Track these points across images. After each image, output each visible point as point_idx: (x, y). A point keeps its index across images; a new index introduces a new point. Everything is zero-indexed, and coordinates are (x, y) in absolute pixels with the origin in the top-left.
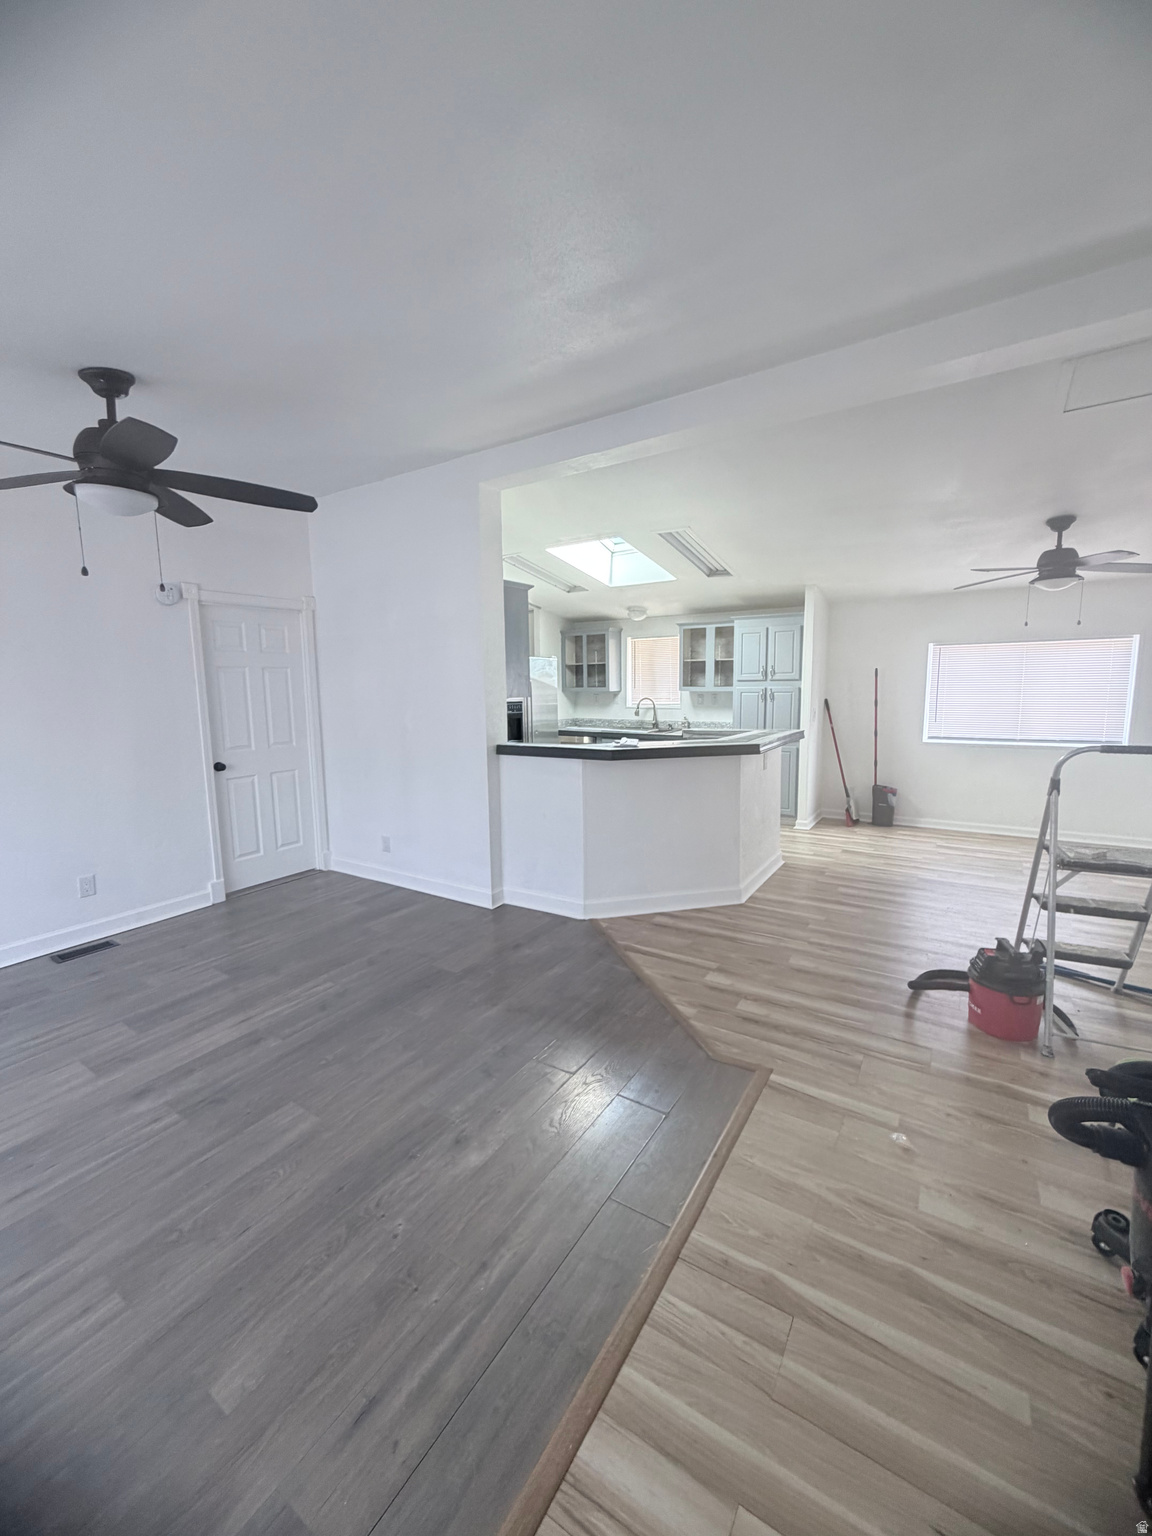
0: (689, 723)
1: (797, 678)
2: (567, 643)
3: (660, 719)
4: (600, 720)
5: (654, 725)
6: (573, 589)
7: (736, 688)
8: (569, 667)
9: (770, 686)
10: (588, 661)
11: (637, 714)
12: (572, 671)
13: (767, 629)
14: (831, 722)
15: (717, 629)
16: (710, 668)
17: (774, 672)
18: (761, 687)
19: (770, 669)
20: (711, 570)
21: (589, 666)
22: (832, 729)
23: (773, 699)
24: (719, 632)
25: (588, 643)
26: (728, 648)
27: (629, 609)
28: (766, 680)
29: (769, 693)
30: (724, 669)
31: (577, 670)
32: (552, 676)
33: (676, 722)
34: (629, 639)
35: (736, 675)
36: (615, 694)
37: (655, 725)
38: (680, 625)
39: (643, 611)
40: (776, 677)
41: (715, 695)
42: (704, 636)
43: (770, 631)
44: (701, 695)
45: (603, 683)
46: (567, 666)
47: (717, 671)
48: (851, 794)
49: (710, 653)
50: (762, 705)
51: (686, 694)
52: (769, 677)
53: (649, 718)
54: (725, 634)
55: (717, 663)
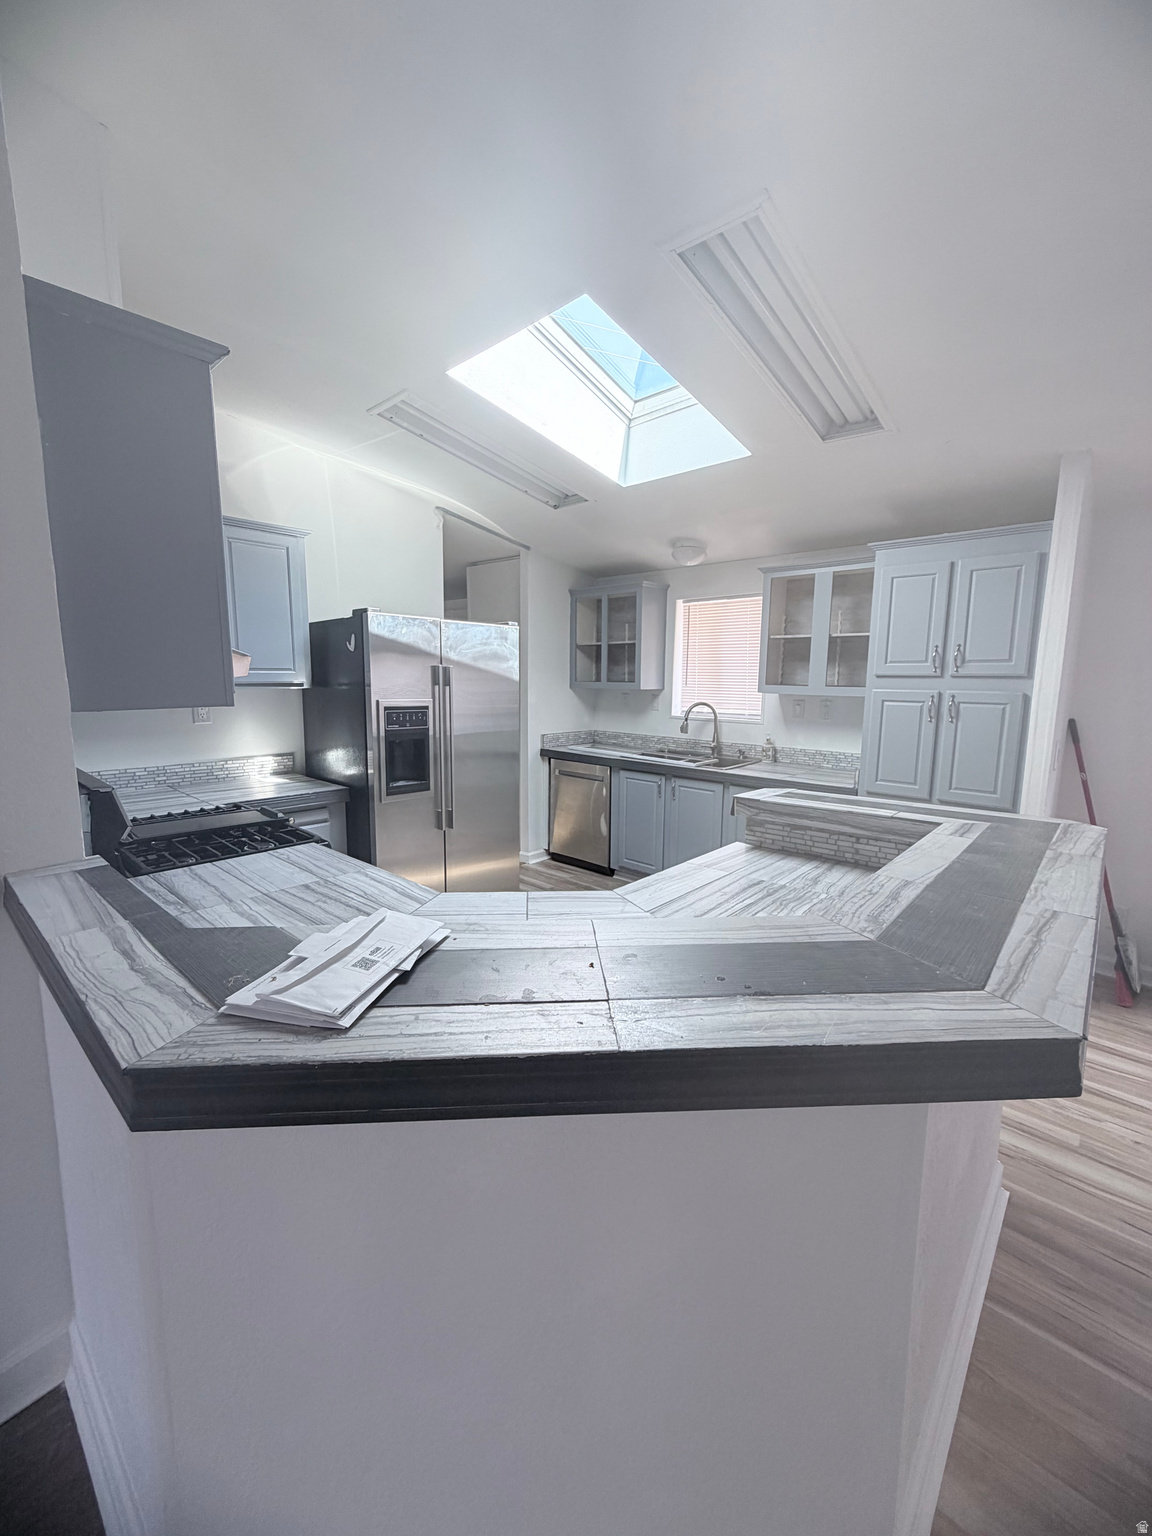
0: (775, 750)
1: (1022, 671)
2: (581, 610)
3: (725, 739)
4: (629, 735)
5: (713, 749)
6: (564, 499)
7: (873, 691)
8: (584, 649)
9: (948, 687)
10: (610, 637)
11: (684, 729)
12: (589, 656)
13: (952, 565)
14: (1082, 769)
15: (837, 577)
16: (819, 652)
17: (962, 659)
18: (929, 689)
19: (952, 653)
20: (831, 421)
21: (610, 646)
22: (1085, 784)
23: (955, 716)
24: (841, 583)
25: (610, 609)
26: (860, 615)
27: (673, 543)
28: (942, 676)
29: (947, 703)
30: (849, 653)
31: (594, 653)
32: (506, 659)
33: (752, 747)
34: (680, 603)
35: (874, 664)
36: (654, 695)
37: (717, 749)
38: (765, 571)
39: (699, 547)
40: (968, 669)
41: (826, 701)
42: (810, 593)
43: (958, 570)
44: (799, 701)
45: (633, 677)
46: (578, 647)
47: (831, 659)
48: (1125, 929)
49: (821, 623)
50: (928, 729)
51: (773, 698)
52: (951, 669)
53: (707, 736)
54: (854, 588)
55: (832, 640)
